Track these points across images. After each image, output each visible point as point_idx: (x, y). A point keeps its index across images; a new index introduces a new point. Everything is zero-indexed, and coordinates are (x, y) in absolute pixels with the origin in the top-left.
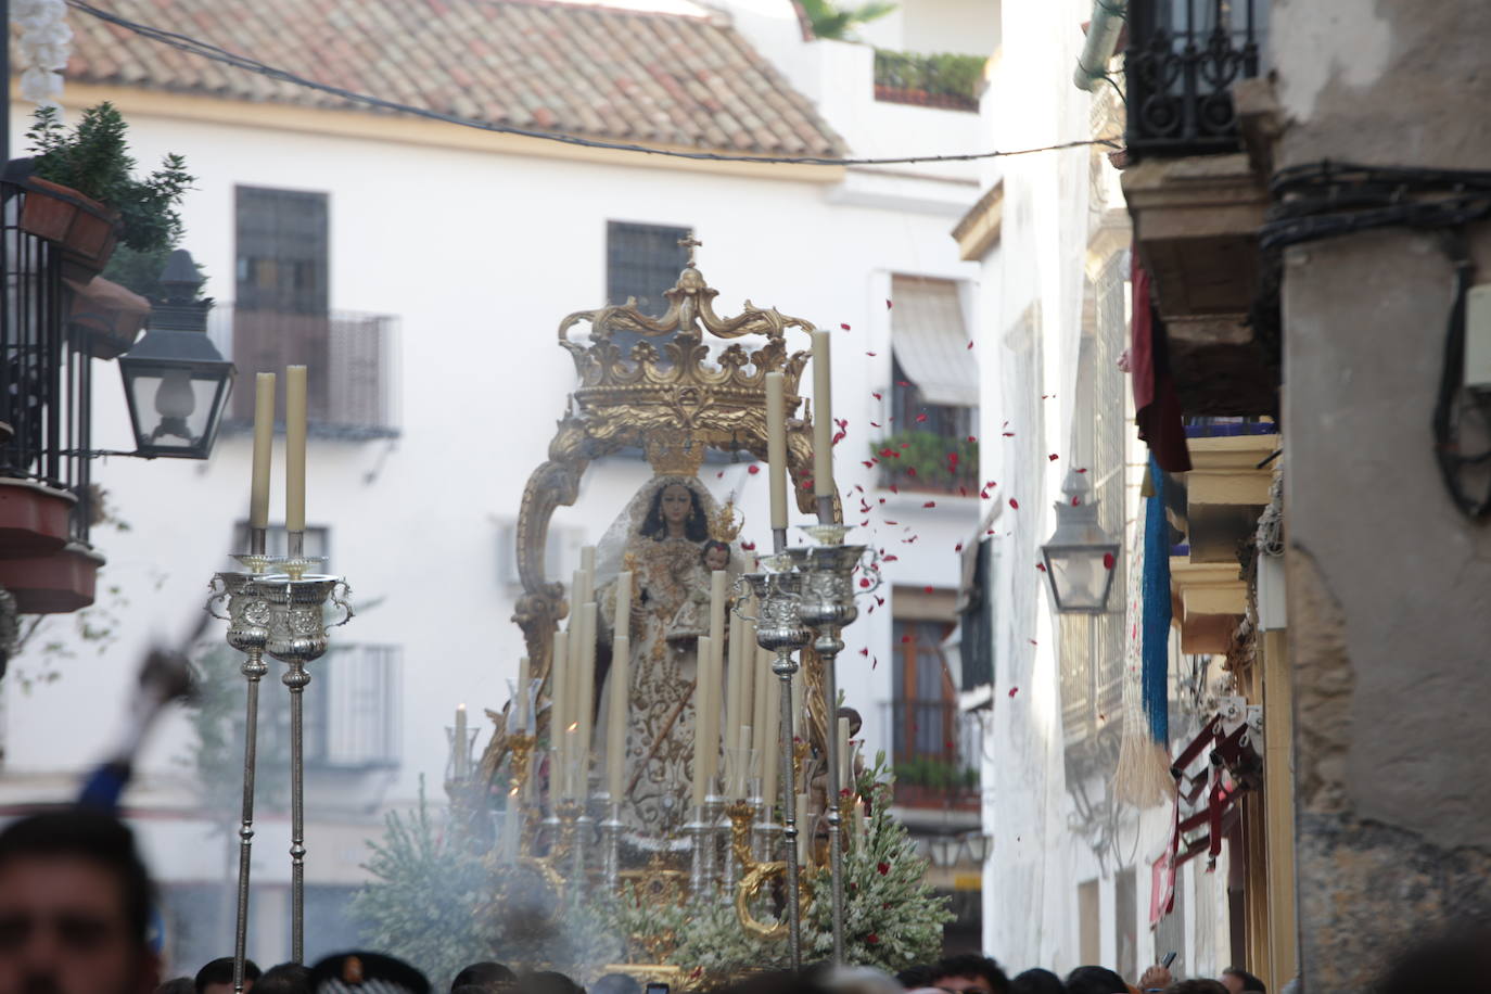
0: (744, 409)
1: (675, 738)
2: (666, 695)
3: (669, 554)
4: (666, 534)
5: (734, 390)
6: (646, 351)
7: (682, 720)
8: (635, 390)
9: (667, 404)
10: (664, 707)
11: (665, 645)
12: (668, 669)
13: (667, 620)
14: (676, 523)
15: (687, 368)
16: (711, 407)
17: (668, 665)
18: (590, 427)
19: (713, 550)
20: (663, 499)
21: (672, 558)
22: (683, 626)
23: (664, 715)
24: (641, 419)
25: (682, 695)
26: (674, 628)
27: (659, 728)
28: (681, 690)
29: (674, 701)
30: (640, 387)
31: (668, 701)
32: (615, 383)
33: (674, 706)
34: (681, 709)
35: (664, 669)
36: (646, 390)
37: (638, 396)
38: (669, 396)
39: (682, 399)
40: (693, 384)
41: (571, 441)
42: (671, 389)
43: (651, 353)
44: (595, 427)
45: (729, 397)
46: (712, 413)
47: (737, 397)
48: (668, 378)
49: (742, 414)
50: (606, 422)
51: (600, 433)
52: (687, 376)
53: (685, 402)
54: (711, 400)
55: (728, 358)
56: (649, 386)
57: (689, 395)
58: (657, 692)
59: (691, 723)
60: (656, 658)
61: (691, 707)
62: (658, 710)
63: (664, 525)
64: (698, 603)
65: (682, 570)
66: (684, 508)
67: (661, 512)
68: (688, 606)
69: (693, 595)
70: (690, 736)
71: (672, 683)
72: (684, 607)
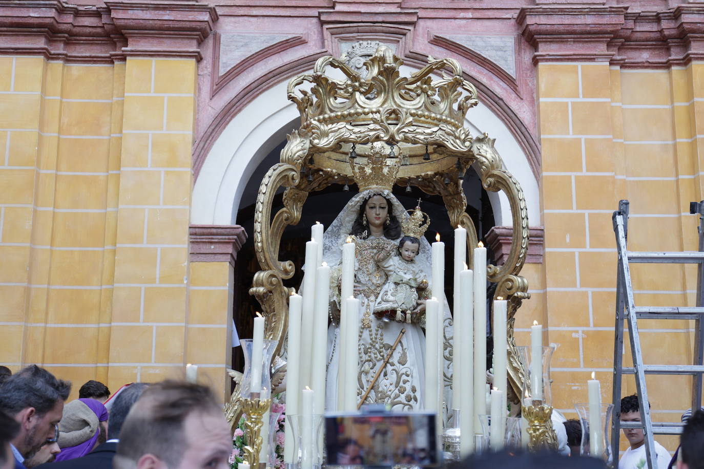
0: (437, 125)
1: (380, 389)
2: (373, 356)
3: (372, 248)
4: (369, 234)
5: (426, 113)
6: (357, 84)
7: (385, 375)
8: (350, 114)
9: (375, 121)
10: (371, 364)
11: (372, 317)
12: (374, 336)
13: (372, 298)
14: (377, 226)
15: (390, 95)
16: (410, 124)
17: (374, 332)
18: (314, 139)
19: (408, 243)
20: (367, 207)
21: (375, 251)
22: (387, 301)
23: (371, 371)
24: (354, 133)
25: (385, 356)
26: (379, 303)
27: (368, 381)
28: (384, 351)
29: (378, 361)
30: (352, 111)
31: (374, 360)
32: (332, 111)
33: (380, 365)
34: (385, 366)
35: (371, 335)
36: (358, 114)
37: (351, 119)
38: (377, 116)
39: (387, 119)
40: (395, 107)
41: (299, 148)
42: (378, 112)
43: (361, 85)
44: (319, 138)
45: (423, 119)
46: (411, 128)
47: (429, 120)
48: (375, 104)
49: (435, 129)
50: (327, 135)
51: (322, 143)
52: (390, 102)
53: (389, 122)
54: (411, 119)
55: (421, 88)
56: (360, 110)
57: (393, 116)
58: (366, 353)
59: (393, 378)
60: (364, 327)
61: (392, 365)
62: (367, 366)
63: (367, 227)
64: (397, 284)
65: (383, 260)
66: (384, 214)
67: (365, 218)
68: (389, 287)
69: (392, 279)
70: (392, 388)
71: (377, 346)
72: (386, 287)
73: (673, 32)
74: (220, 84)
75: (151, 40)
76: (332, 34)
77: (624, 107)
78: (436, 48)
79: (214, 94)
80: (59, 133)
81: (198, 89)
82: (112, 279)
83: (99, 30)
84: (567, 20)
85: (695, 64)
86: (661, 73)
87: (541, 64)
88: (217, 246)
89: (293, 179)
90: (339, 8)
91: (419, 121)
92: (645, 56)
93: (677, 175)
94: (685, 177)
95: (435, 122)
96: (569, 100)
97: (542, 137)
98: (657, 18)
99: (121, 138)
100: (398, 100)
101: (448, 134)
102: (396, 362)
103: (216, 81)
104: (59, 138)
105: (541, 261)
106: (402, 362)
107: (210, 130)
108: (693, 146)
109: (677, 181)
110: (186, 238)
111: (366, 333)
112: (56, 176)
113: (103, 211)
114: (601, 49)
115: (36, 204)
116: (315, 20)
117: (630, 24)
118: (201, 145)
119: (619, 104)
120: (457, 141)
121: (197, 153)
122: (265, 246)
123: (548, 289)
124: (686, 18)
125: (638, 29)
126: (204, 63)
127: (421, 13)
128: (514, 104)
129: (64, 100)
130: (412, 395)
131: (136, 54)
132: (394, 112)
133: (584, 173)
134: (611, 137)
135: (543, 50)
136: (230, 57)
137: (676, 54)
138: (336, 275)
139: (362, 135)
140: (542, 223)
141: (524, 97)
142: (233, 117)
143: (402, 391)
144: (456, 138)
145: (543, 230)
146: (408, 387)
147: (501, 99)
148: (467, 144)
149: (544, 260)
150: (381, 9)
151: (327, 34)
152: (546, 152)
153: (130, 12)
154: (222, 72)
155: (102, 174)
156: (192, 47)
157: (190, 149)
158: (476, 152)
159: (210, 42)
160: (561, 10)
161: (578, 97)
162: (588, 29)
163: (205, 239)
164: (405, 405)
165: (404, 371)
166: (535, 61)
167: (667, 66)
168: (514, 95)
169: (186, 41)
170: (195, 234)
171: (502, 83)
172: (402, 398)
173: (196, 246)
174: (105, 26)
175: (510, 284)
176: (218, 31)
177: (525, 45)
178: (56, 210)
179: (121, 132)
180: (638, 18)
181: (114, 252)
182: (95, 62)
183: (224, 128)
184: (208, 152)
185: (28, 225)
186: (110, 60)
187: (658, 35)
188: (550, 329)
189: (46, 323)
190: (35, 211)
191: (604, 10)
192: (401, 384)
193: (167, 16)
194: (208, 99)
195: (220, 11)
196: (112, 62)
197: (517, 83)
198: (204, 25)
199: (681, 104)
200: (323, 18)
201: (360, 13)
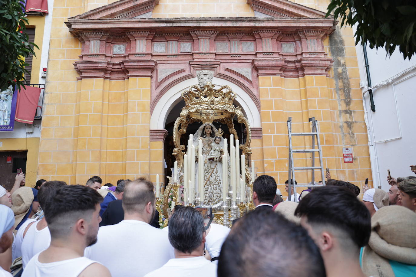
0: (225, 105)
3: (207, 140)
4: (206, 136)
5: (222, 101)
6: (201, 93)
7: (212, 176)
8: (200, 102)
9: (207, 104)
11: (207, 160)
12: (208, 165)
13: (207, 155)
14: (208, 134)
15: (211, 96)
16: (217, 105)
17: (208, 164)
19: (217, 139)
20: (205, 129)
21: (208, 141)
22: (212, 155)
23: (208, 175)
24: (201, 108)
26: (209, 156)
27: (207, 178)
28: (211, 170)
30: (200, 101)
31: (208, 172)
32: (194, 101)
33: (210, 174)
34: (212, 174)
36: (202, 102)
37: (200, 103)
38: (207, 103)
39: (210, 103)
40: (213, 100)
41: (185, 112)
42: (208, 101)
43: (203, 94)
44: (191, 109)
45: (221, 103)
46: (217, 106)
47: (222, 103)
48: (207, 99)
49: (224, 106)
50: (193, 109)
51: (192, 111)
52: (211, 98)
53: (211, 104)
54: (217, 103)
55: (220, 94)
56: (202, 101)
57: (212, 102)
58: (206, 171)
59: (214, 177)
60: (205, 163)
61: (214, 174)
62: (206, 174)
63: (205, 134)
64: (214, 150)
65: (210, 144)
66: (210, 130)
67: (205, 132)
68: (212, 151)
69: (213, 149)
70: (214, 180)
71: (209, 168)
72: (211, 151)
73: (299, 66)
74: (158, 85)
75: (136, 72)
76: (194, 68)
77: (286, 89)
78: (227, 72)
79: (156, 88)
80: (108, 102)
81: (151, 87)
82: (126, 148)
83: (120, 69)
84: (267, 63)
85: (306, 76)
86: (296, 79)
87: (259, 76)
88: (159, 136)
89: (184, 121)
90: (195, 60)
91: (220, 104)
92: (291, 74)
93: (302, 111)
94: (304, 111)
95: (224, 104)
96: (269, 88)
97: (261, 99)
98: (294, 62)
99: (127, 103)
100: (213, 98)
101: (228, 107)
102: (215, 173)
103: (157, 84)
104: (108, 104)
105: (261, 138)
106: (217, 173)
107: (156, 99)
108: (307, 101)
109: (302, 112)
110: (149, 134)
111: (206, 165)
112: (108, 116)
113: (123, 126)
114: (278, 71)
115: (102, 125)
116: (188, 64)
117: (286, 64)
118: (153, 104)
119: (284, 89)
120: (231, 109)
121: (152, 107)
122: (176, 141)
123: (264, 147)
124: (303, 62)
125: (289, 65)
126: (153, 78)
127: (222, 61)
128: (252, 89)
129: (110, 92)
130: (219, 182)
131: (132, 76)
132: (212, 101)
133: (274, 110)
134: (282, 99)
135: (260, 72)
136: (161, 76)
137: (300, 73)
138: (197, 148)
139: (203, 108)
140: (262, 126)
141: (255, 87)
142: (163, 95)
143: (217, 181)
144: (230, 108)
145: (262, 128)
146: (218, 180)
147: (247, 88)
148: (233, 110)
149: (262, 138)
150: (209, 60)
151: (192, 68)
152: (262, 104)
153: (130, 63)
154: (159, 81)
155: (122, 115)
156: (149, 73)
157: (149, 106)
158: (236, 112)
159: (155, 72)
160: (265, 60)
161: (271, 86)
162: (274, 65)
163: (155, 134)
164: (217, 185)
165: (217, 175)
166: (258, 76)
167: (298, 77)
168: (251, 86)
169: (147, 72)
170: (152, 133)
171: (247, 83)
172: (217, 183)
173: (152, 137)
174: (122, 68)
175: (246, 150)
176: (157, 68)
177: (254, 70)
178: (108, 126)
179: (127, 101)
180: (289, 62)
181: (126, 139)
182: (119, 79)
183: (160, 99)
184: (155, 107)
185: (100, 131)
186: (124, 79)
187: (295, 67)
188: (265, 159)
189: (106, 162)
190: (102, 127)
191: (278, 60)
192: (216, 179)
193: (141, 64)
194: (154, 90)
195: (158, 62)
196: (125, 79)
197: (252, 83)
198: (153, 67)
199: (302, 88)
200: (190, 63)
201: (202, 61)
